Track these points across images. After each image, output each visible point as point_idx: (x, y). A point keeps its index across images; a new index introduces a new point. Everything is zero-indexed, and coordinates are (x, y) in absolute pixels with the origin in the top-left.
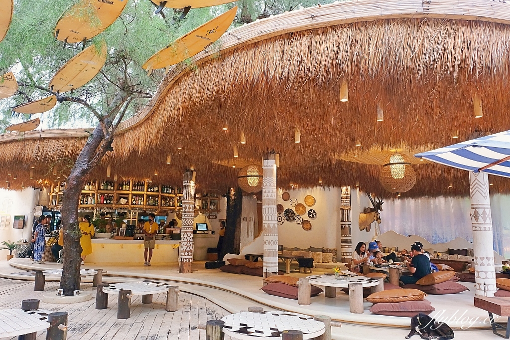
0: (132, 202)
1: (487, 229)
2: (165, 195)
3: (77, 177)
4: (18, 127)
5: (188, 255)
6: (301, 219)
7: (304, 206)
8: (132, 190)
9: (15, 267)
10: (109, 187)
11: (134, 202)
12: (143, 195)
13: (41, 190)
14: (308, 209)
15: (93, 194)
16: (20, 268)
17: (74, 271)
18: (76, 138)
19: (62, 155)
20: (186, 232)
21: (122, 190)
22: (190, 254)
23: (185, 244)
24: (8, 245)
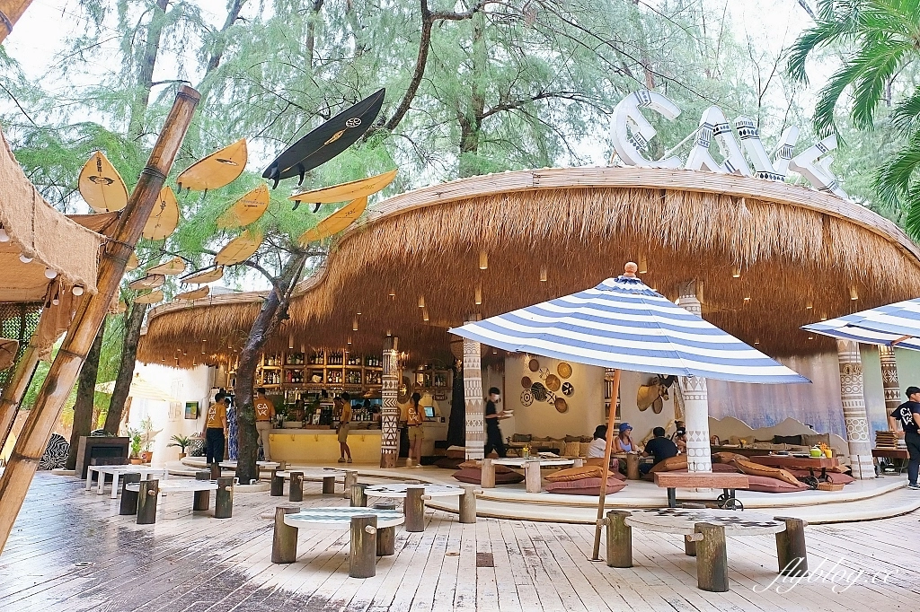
0: (327, 379)
1: (702, 398)
2: (370, 368)
3: (251, 351)
4: (188, 295)
5: (390, 445)
6: (554, 397)
7: (557, 379)
8: (328, 364)
9: (189, 465)
10: (298, 361)
11: (330, 380)
12: (341, 370)
13: (217, 368)
14: (563, 381)
15: (279, 371)
16: (192, 466)
17: (249, 458)
18: (250, 303)
19: (235, 325)
20: (387, 415)
21: (314, 363)
22: (393, 443)
23: (386, 430)
24: (180, 440)
